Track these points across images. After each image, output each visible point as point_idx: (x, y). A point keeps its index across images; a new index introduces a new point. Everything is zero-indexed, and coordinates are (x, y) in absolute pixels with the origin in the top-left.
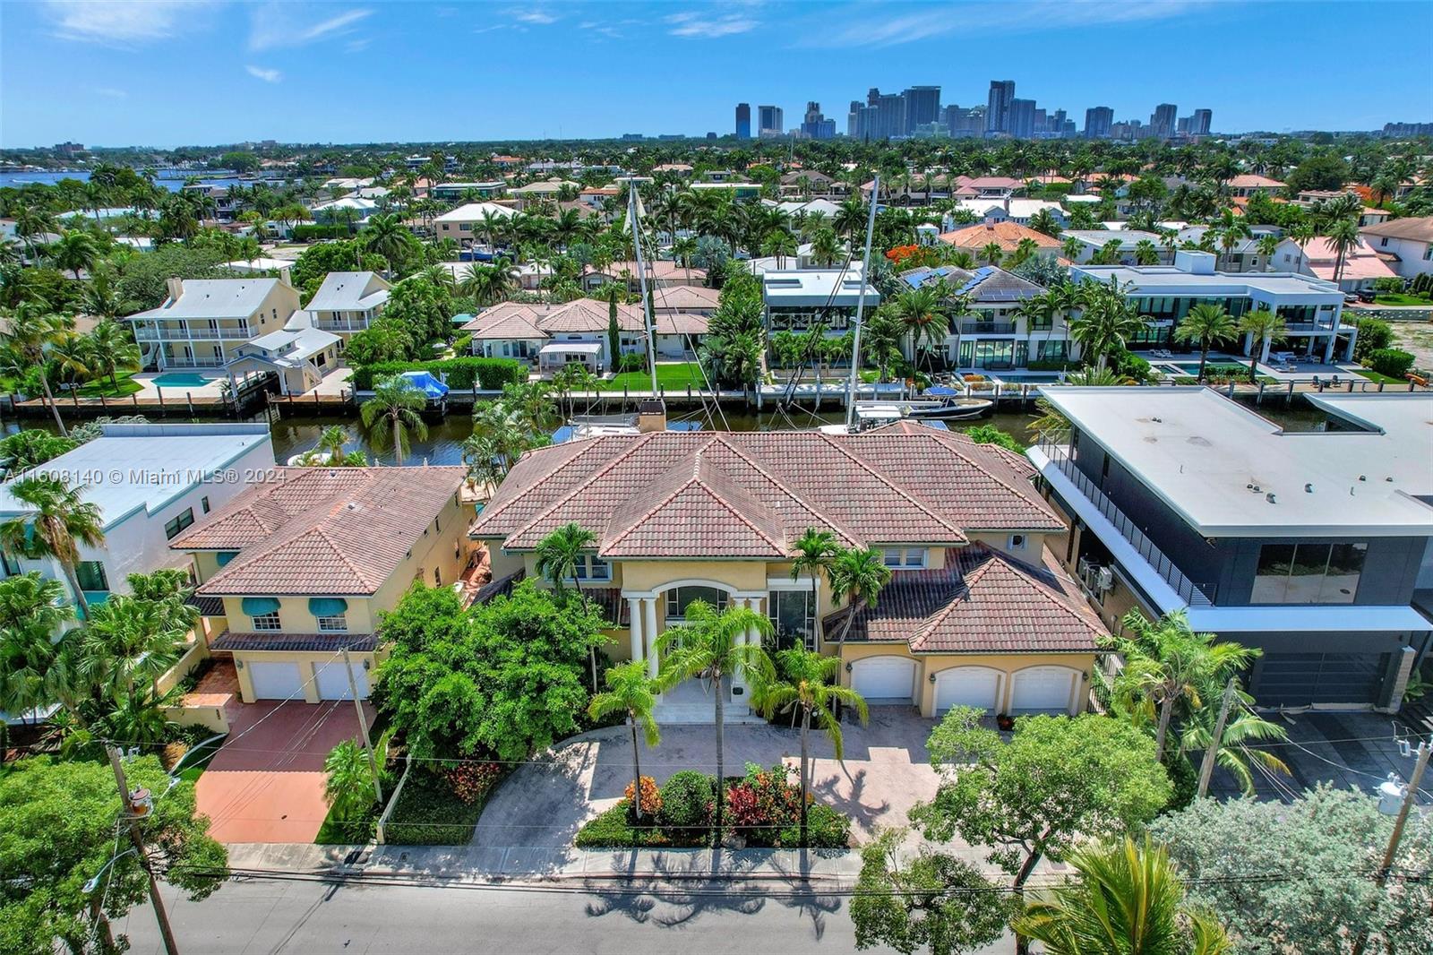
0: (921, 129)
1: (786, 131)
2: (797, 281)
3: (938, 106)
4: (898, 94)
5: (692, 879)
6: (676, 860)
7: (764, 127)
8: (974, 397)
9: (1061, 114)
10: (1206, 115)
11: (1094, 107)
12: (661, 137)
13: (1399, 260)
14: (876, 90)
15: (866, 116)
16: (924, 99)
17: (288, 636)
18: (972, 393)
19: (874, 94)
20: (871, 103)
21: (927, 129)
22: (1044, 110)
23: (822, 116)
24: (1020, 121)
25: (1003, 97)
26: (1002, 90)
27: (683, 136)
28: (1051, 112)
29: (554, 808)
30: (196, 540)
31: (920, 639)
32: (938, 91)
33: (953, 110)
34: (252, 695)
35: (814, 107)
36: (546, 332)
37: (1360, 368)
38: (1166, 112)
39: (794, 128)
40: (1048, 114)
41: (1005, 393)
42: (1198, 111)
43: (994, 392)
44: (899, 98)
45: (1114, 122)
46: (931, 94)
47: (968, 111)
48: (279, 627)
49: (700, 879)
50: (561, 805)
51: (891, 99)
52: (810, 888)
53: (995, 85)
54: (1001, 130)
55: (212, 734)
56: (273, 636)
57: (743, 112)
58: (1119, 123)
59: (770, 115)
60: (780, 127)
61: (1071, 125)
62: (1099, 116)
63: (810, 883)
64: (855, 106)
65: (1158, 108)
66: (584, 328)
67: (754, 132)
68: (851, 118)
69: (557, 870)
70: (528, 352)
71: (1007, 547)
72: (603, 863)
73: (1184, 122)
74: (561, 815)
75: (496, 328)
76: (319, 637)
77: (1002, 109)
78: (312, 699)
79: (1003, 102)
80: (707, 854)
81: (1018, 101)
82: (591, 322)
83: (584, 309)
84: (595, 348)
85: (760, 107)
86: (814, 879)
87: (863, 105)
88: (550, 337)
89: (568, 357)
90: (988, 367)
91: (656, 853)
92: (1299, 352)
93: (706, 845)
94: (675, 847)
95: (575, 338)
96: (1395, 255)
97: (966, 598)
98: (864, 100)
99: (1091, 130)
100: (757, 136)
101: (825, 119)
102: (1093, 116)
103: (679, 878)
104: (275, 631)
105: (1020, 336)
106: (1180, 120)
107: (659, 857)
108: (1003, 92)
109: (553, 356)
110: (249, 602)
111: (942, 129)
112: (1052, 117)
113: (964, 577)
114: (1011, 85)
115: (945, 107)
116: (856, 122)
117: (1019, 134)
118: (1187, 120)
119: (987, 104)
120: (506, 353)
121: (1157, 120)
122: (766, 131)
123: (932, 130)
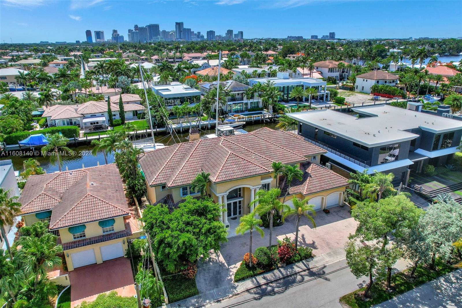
0: (154, 38)
1: (106, 40)
2: (168, 89)
3: (159, 31)
4: (145, 27)
5: (278, 280)
6: (269, 276)
7: (98, 39)
8: (239, 121)
9: (199, 33)
10: (242, 33)
11: (209, 31)
12: (56, 42)
13: (322, 73)
14: (137, 25)
15: (134, 34)
16: (154, 29)
17: (90, 239)
18: (238, 120)
19: (136, 27)
20: (135, 30)
21: (156, 38)
22: (193, 32)
23: (119, 34)
24: (187, 35)
25: (180, 28)
26: (179, 25)
27: (66, 42)
28: (196, 32)
29: (218, 273)
30: (25, 210)
31: (305, 191)
32: (159, 26)
33: (164, 32)
34: (72, 267)
35: (115, 31)
36: (82, 114)
37: (332, 102)
38: (230, 32)
39: (108, 39)
40: (195, 33)
41: (248, 119)
42: (239, 32)
43: (244, 119)
44: (145, 28)
45: (216, 35)
46: (156, 27)
47: (169, 32)
48: (84, 236)
49: (280, 279)
50: (220, 271)
51: (142, 29)
52: (312, 272)
53: (177, 23)
54: (181, 38)
55: (64, 287)
56: (83, 240)
57: (88, 33)
58: (217, 36)
59: (99, 34)
60: (103, 38)
61: (203, 37)
62: (211, 33)
63: (311, 270)
64: (130, 31)
65: (227, 31)
66: (97, 111)
67: (94, 41)
68: (129, 35)
69: (236, 292)
70: (73, 123)
71: (312, 160)
72: (249, 284)
73: (236, 35)
74: (223, 274)
75: (60, 115)
76: (103, 236)
77: (180, 32)
78: (100, 261)
79: (180, 29)
80: (276, 271)
81: (185, 29)
82: (99, 109)
83: (94, 105)
84: (103, 119)
85: (95, 32)
86: (312, 268)
87: (132, 30)
88: (84, 116)
89: (92, 124)
90: (237, 112)
91: (262, 276)
92: (316, 99)
93: (275, 269)
94: (267, 272)
95: (93, 116)
96: (321, 72)
97: (311, 177)
98: (133, 29)
99: (209, 38)
100: (95, 42)
101: (120, 36)
102: (209, 33)
103: (274, 281)
104: (83, 238)
105: (245, 101)
106: (234, 34)
107: (264, 277)
108: (180, 26)
109: (85, 123)
110: (72, 229)
111: (161, 38)
112: (196, 34)
113: (306, 171)
114: (182, 23)
115: (161, 31)
116: (131, 36)
117: (187, 39)
118: (236, 34)
119: (175, 30)
120: (64, 124)
121: (228, 35)
122: (98, 40)
123: (158, 39)
